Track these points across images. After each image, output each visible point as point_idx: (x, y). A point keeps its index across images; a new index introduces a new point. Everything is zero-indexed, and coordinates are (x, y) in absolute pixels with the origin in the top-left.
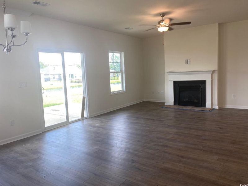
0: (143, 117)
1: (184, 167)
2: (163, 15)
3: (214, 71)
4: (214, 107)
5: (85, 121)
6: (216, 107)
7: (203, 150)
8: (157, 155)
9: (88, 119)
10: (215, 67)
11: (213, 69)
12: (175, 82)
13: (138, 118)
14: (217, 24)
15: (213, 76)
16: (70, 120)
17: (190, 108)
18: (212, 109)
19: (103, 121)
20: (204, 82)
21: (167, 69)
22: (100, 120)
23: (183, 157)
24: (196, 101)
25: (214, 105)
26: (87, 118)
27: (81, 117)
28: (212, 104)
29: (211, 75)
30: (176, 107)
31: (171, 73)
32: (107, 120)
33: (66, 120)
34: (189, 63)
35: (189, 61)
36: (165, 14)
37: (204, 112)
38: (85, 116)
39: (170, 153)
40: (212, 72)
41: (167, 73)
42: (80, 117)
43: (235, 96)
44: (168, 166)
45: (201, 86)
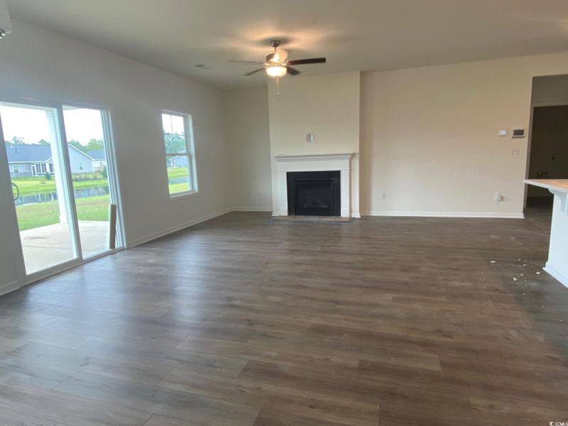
0: (240, 239)
1: (346, 320)
2: (276, 43)
3: (353, 155)
4: (353, 216)
5: (118, 255)
6: (357, 215)
7: (366, 287)
8: (290, 304)
9: (126, 251)
10: (354, 148)
11: (352, 152)
12: (289, 174)
13: (231, 242)
14: (359, 72)
15: (352, 162)
16: (85, 256)
17: (315, 219)
18: (352, 220)
19: (162, 252)
20: (337, 174)
21: (275, 152)
22: (155, 251)
23: (337, 303)
24: (324, 206)
25: (353, 211)
26: (122, 250)
27: (111, 248)
28: (351, 211)
29: (348, 161)
30: (292, 218)
31: (281, 158)
32: (170, 251)
33: (75, 256)
34: (312, 140)
35: (312, 136)
36: (280, 42)
37: (340, 225)
38: (118, 244)
39: (312, 299)
40: (350, 156)
41: (276, 157)
42: (107, 247)
43: (384, 196)
44: (316, 321)
45: (331, 181)
